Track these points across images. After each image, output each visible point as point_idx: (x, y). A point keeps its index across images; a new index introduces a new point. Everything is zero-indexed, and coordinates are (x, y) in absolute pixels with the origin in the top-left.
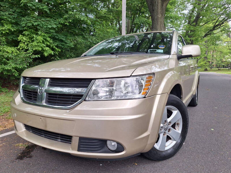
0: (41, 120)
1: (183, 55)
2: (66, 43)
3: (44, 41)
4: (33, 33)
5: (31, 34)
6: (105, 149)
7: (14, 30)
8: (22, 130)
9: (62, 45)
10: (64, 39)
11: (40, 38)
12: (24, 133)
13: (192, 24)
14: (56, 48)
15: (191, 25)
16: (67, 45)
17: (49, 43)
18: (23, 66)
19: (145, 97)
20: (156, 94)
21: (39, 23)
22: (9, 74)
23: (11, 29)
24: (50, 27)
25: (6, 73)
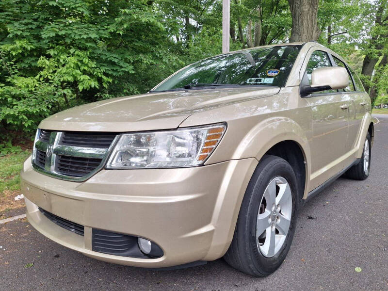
0: (45, 196)
1: (312, 86)
2: (121, 67)
3: (80, 64)
4: (62, 52)
5: (60, 53)
6: (135, 250)
7: (31, 48)
8: (34, 210)
9: (113, 70)
10: (116, 61)
11: (72, 60)
12: (37, 214)
13: (384, 24)
14: (104, 77)
15: (381, 24)
16: (123, 69)
17: (88, 67)
18: (39, 109)
19: (202, 165)
20: (228, 160)
21: (69, 32)
22: (16, 123)
23: (26, 46)
24: (85, 37)
25: (12, 122)
